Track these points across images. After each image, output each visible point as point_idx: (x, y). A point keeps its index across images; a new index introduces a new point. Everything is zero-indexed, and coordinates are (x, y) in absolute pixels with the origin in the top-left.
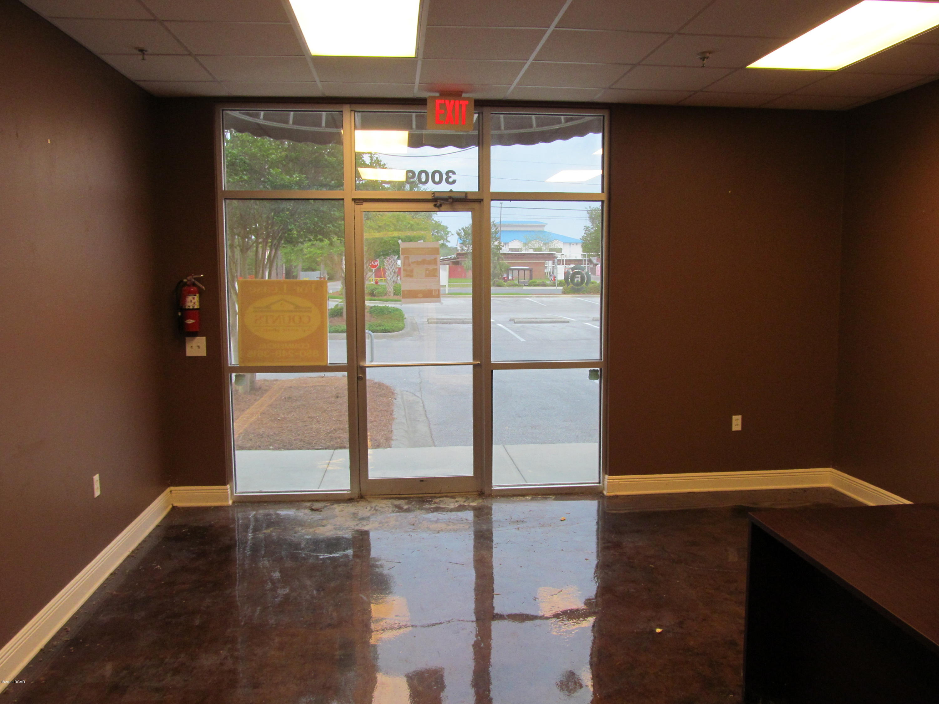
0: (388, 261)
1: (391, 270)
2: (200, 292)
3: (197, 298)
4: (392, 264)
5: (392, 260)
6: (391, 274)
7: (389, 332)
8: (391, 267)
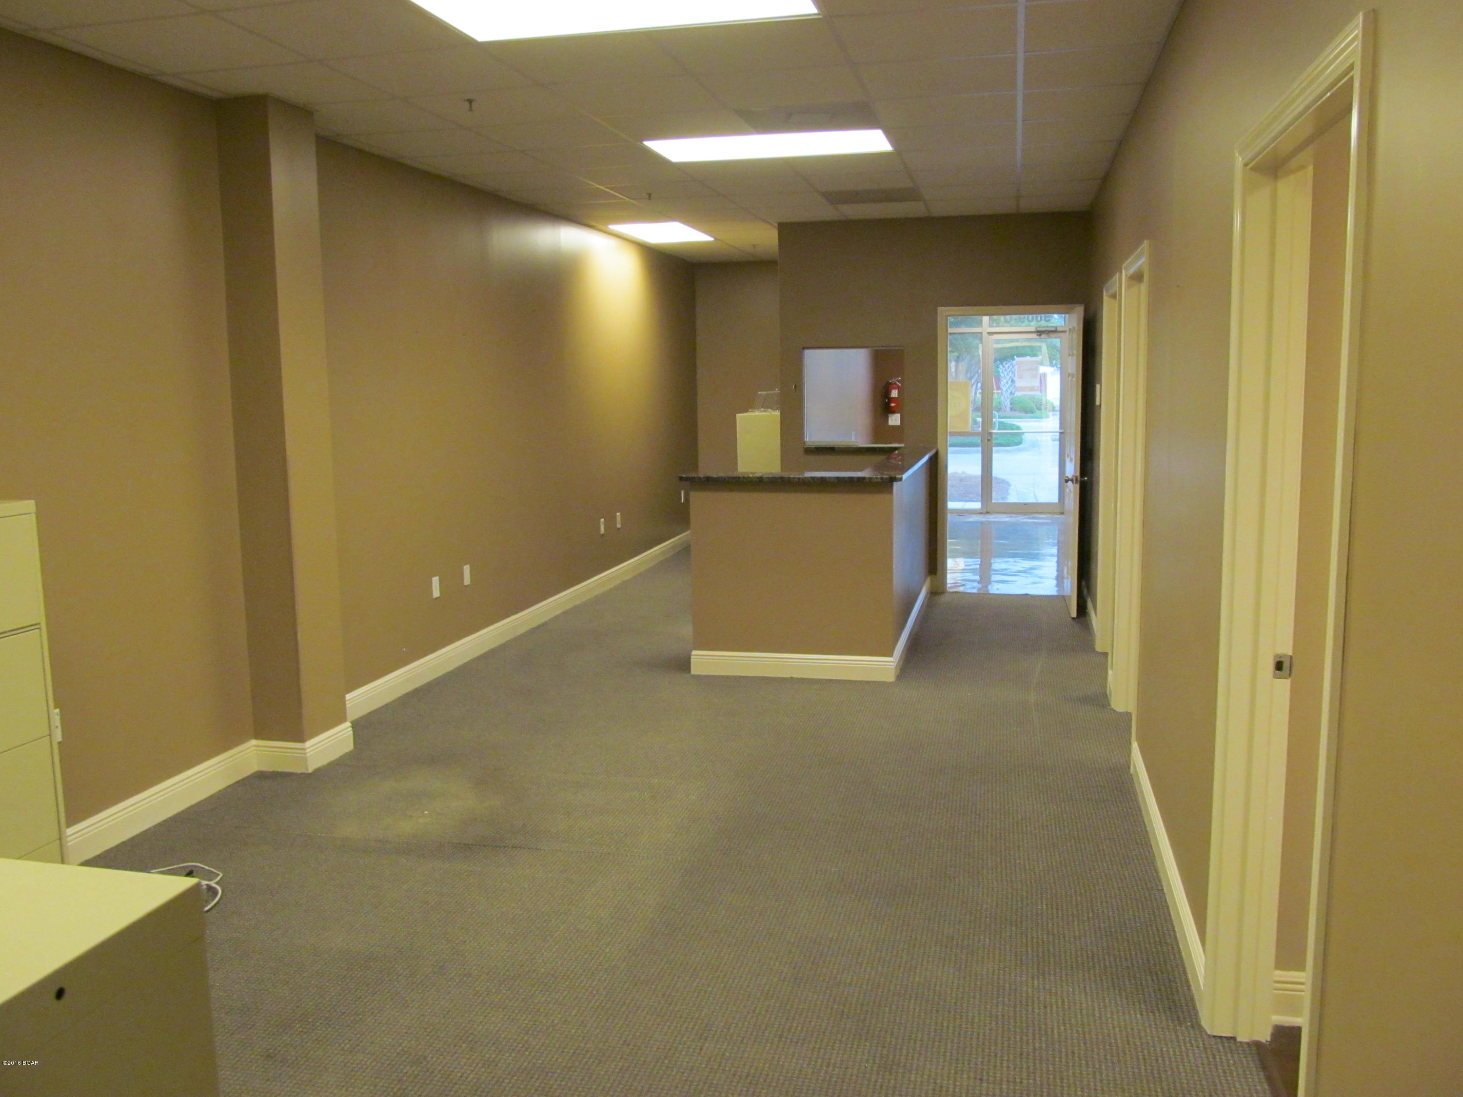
0: (1004, 367)
1: (1008, 378)
2: (898, 388)
3: (897, 391)
4: (1008, 370)
5: (1009, 364)
6: (1007, 382)
7: (1005, 446)
8: (1008, 374)
